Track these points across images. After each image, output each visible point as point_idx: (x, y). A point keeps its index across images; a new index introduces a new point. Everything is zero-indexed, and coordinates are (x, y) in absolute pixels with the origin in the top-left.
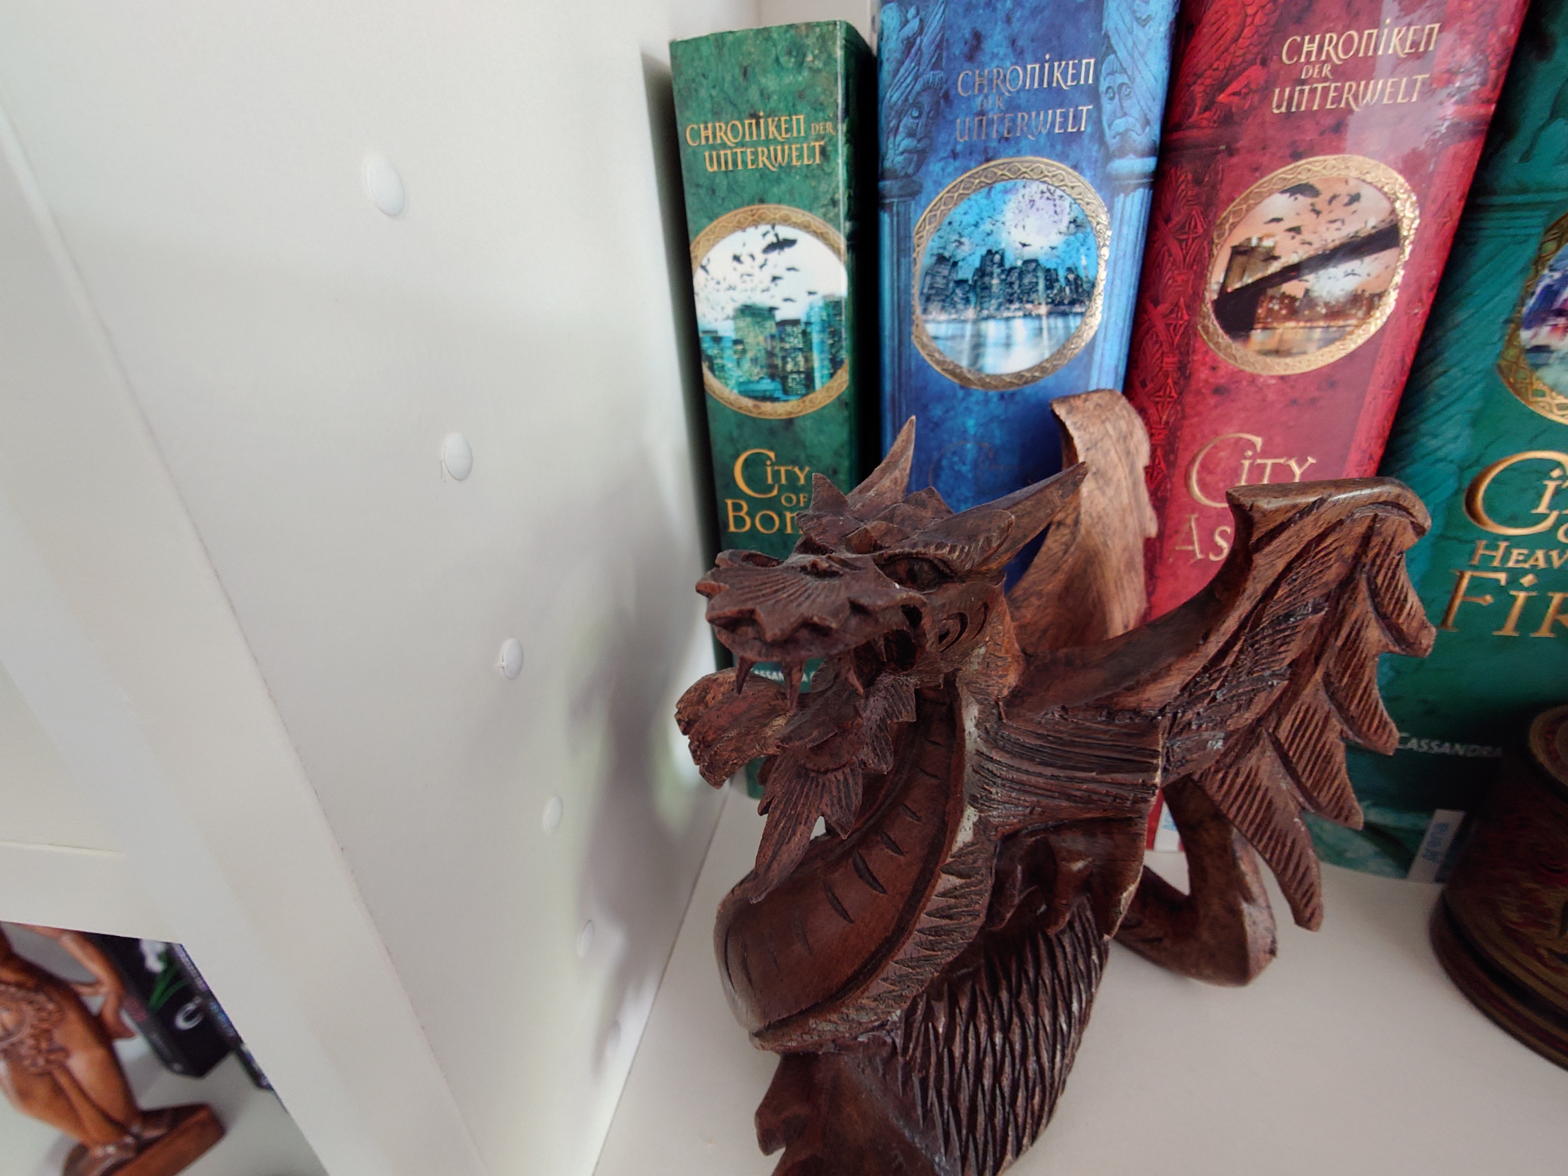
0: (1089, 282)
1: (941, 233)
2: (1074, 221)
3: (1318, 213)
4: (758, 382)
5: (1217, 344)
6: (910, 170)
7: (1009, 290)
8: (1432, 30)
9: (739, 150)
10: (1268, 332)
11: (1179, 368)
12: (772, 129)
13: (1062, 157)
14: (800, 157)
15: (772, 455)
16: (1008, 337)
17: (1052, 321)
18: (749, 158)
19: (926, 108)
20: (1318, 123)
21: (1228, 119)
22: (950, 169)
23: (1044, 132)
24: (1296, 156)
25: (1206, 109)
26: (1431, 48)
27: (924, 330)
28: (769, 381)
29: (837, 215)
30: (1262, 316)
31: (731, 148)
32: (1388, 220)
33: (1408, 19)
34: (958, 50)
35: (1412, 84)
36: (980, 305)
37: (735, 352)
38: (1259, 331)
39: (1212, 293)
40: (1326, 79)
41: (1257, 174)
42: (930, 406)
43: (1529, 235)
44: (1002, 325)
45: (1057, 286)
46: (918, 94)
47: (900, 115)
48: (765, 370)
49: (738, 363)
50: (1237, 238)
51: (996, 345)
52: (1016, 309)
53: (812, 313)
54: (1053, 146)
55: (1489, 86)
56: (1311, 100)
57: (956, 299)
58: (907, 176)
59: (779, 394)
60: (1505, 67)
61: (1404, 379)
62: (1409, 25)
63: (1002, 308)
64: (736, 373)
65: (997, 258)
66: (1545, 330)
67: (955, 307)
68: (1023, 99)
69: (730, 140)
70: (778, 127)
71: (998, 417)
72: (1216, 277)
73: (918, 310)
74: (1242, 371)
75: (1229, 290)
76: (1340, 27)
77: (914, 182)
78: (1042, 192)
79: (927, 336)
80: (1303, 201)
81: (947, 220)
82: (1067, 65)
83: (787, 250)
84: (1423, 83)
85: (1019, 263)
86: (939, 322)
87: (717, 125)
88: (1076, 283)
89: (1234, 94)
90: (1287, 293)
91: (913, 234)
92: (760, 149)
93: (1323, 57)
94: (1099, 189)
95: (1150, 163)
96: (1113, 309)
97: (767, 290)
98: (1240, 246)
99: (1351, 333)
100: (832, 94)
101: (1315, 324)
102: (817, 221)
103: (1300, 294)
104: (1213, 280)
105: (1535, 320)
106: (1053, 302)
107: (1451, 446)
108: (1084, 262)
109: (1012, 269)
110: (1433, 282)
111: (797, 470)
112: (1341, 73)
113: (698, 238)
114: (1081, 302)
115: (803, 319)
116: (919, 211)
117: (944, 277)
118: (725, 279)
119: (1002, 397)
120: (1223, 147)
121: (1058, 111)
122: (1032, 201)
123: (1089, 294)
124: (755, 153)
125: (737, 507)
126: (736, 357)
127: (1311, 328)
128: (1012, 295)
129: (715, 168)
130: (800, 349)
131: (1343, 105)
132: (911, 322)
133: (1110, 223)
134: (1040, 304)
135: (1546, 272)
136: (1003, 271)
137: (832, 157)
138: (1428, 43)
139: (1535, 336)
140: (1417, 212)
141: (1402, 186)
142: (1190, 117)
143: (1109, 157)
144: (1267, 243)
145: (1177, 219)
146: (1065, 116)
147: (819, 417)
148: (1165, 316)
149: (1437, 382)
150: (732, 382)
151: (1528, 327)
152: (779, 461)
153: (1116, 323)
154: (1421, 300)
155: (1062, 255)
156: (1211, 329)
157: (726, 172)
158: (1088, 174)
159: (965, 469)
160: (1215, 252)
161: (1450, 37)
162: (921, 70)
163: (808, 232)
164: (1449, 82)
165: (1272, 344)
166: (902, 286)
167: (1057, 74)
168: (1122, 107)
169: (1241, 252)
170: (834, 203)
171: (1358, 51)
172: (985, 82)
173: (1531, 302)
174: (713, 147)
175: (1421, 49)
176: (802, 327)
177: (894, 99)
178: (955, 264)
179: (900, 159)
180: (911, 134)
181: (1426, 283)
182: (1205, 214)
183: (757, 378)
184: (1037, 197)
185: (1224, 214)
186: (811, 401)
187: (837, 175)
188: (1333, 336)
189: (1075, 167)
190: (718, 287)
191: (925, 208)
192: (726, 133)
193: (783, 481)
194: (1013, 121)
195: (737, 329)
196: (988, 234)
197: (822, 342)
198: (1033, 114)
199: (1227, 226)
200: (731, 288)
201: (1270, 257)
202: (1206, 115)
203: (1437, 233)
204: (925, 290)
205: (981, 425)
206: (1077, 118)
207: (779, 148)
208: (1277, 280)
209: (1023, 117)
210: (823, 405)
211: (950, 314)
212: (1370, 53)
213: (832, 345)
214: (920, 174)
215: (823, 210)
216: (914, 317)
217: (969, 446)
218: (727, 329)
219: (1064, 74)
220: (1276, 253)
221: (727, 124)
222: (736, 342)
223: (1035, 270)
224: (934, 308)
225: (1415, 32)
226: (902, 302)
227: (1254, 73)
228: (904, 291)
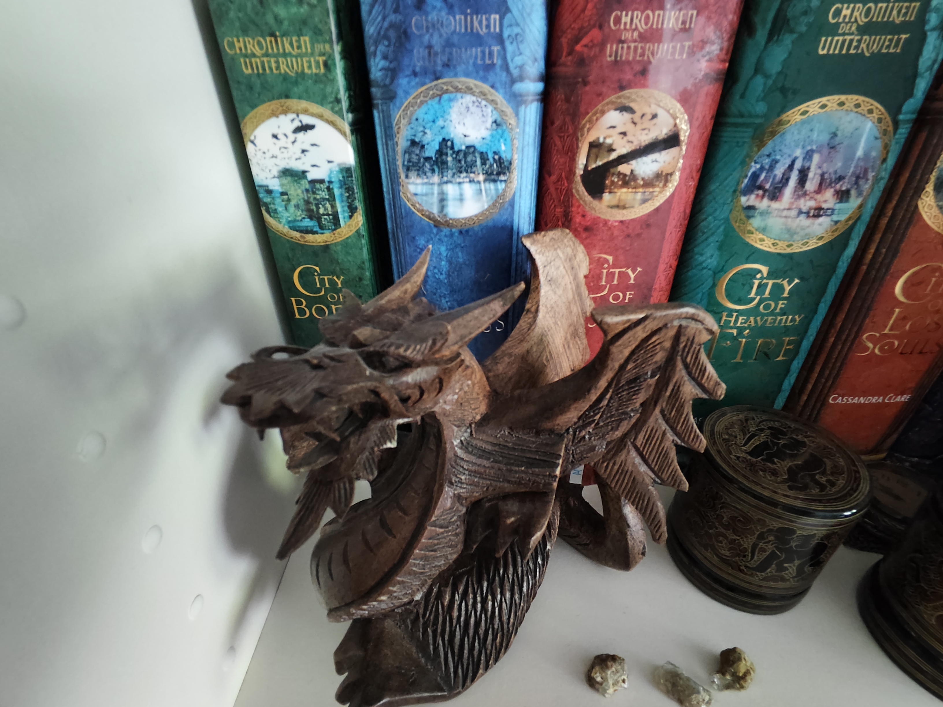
0: (507, 161)
1: (412, 125)
2: (495, 122)
3: (635, 123)
4: (301, 220)
5: (584, 201)
6: (388, 81)
7: (459, 165)
8: (692, 15)
9: (265, 59)
10: (612, 194)
11: (565, 216)
12: (287, 46)
13: (484, 80)
14: (310, 67)
15: (317, 268)
16: (461, 195)
17: (487, 184)
18: (274, 65)
19: (393, 40)
20: (632, 68)
21: (582, 62)
22: (413, 83)
23: (471, 62)
24: (622, 88)
25: (569, 54)
26: (692, 26)
27: (407, 189)
28: (309, 220)
29: (341, 109)
30: (609, 184)
31: (259, 57)
32: (673, 130)
33: (679, 7)
35: (683, 47)
36: (442, 173)
37: (283, 201)
38: (607, 194)
39: (579, 170)
40: (635, 41)
41: (600, 98)
42: (417, 238)
43: (744, 142)
44: (456, 187)
45: (488, 163)
46: (387, 29)
47: (376, 43)
48: (305, 213)
49: (286, 209)
50: (591, 137)
51: (454, 199)
52: (464, 178)
53: (332, 175)
54: (477, 72)
55: (724, 52)
56: (628, 53)
57: (426, 170)
58: (385, 86)
59: (316, 229)
60: (732, 40)
61: (686, 222)
62: (680, 10)
63: (456, 176)
64: (286, 214)
65: (449, 143)
66: (753, 197)
67: (425, 175)
68: (455, 39)
69: (258, 51)
70: (291, 44)
71: (460, 244)
72: (581, 161)
73: (403, 176)
74: (599, 218)
75: (589, 169)
76: (642, 7)
77: (391, 90)
78: (474, 102)
79: (410, 193)
80: (627, 116)
81: (414, 118)
82: (482, 18)
83: (309, 132)
84: (689, 47)
85: (463, 148)
86: (417, 184)
87: (246, 39)
88: (500, 161)
89: (585, 46)
90: (621, 172)
91: (394, 125)
92: (280, 60)
93: (634, 27)
94: (509, 101)
95: (540, 86)
96: (524, 179)
97: (299, 159)
98: (594, 142)
99: (657, 196)
100: (327, 23)
101: (637, 190)
102: (327, 113)
103: (628, 173)
104: (580, 162)
105: (747, 191)
106: (487, 173)
107: (709, 261)
108: (503, 148)
109: (459, 151)
110: (699, 167)
111: (335, 278)
112: (644, 38)
113: (245, 121)
114: (504, 174)
115: (327, 179)
116: (396, 110)
117: (417, 155)
118: (268, 151)
119: (461, 232)
120: (580, 80)
121: (479, 49)
122: (468, 108)
123: (508, 169)
124: (277, 62)
125: (299, 303)
126: (284, 203)
127: (636, 192)
128: (461, 167)
129: (250, 71)
130: (328, 200)
131: (646, 58)
132: (399, 184)
133: (518, 124)
134: (479, 174)
135: (753, 164)
136: (454, 152)
137: (332, 67)
138: (691, 23)
139: (748, 200)
140: (689, 126)
141: (679, 110)
142: (560, 58)
143: (513, 81)
144: (609, 141)
145: (557, 123)
146: (483, 52)
147: (346, 244)
148: (554, 183)
149: (702, 224)
150: (284, 221)
151: (745, 195)
152: (323, 272)
153: (526, 187)
154: (692, 178)
155: (490, 143)
156: (581, 193)
157: (258, 74)
158: (501, 91)
159: (442, 277)
160: (580, 145)
161: (702, 20)
162: (386, 13)
163: (323, 120)
164: (702, 48)
165: (614, 202)
166: (391, 160)
167: (476, 23)
168: (519, 49)
169: (595, 146)
170: (338, 101)
171: (652, 24)
172: (430, 25)
173: (746, 181)
174: (246, 56)
175: (687, 26)
176: (327, 184)
177: (371, 30)
178: (423, 146)
179: (379, 74)
180: (385, 57)
181: (695, 168)
182: (573, 121)
183: (300, 218)
184: (470, 105)
185: (584, 122)
186: (339, 234)
187: (337, 81)
188: (647, 197)
189: (493, 87)
190: (264, 155)
191: (399, 109)
192: (254, 46)
193: (327, 286)
194: (451, 54)
195: (282, 185)
196: (442, 128)
197: (341, 195)
198: (463, 50)
199: (586, 129)
200: (273, 157)
201: (611, 150)
202: (570, 58)
203: (700, 138)
204: (406, 163)
205: (450, 250)
206: (491, 54)
207: (294, 59)
208: (615, 163)
209: (456, 51)
210: (347, 236)
211: (423, 179)
212: (660, 26)
213: (348, 197)
214: (394, 85)
215: (331, 105)
216: (401, 180)
217: (443, 263)
218: (275, 185)
219: (480, 23)
220: (614, 147)
221: (253, 39)
222: (283, 194)
223: (474, 152)
224: (413, 175)
225: (684, 15)
226: (392, 170)
227: (595, 33)
228: (392, 163)
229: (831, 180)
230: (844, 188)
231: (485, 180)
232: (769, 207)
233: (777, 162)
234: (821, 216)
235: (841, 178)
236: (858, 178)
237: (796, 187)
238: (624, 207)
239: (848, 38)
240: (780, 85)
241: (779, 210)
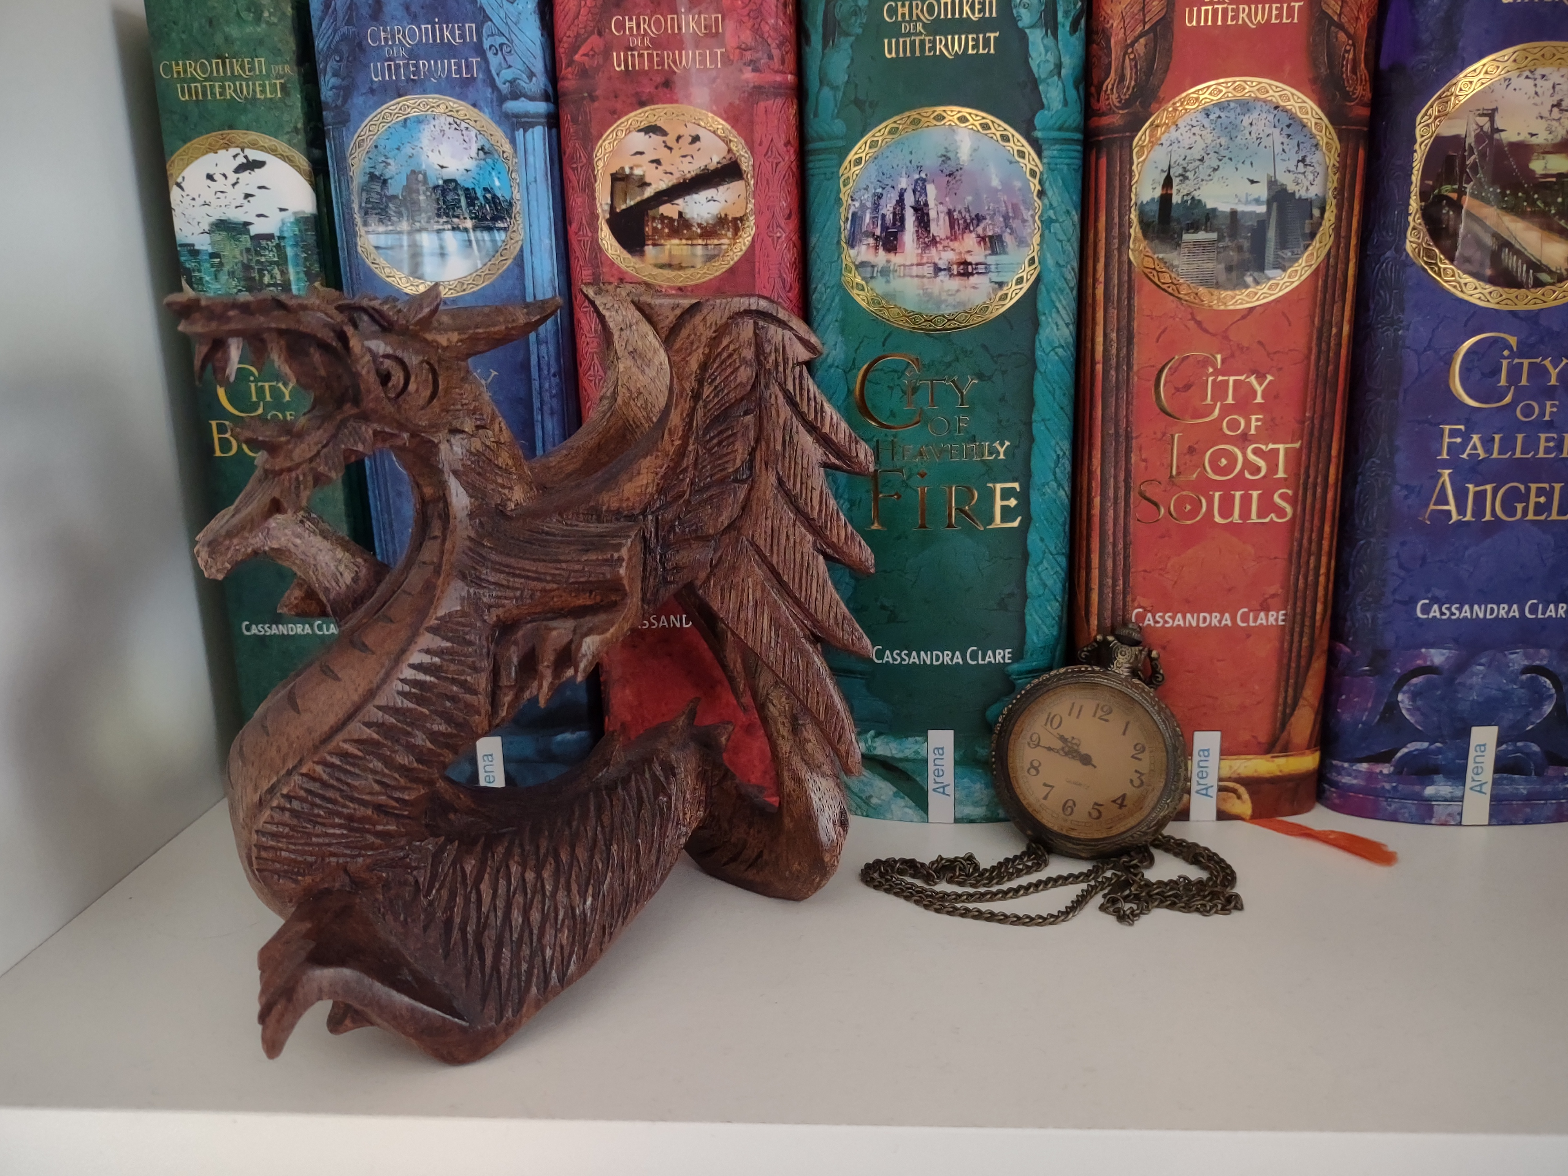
0: (505, 201)
1: (370, 155)
2: (482, 149)
3: (670, 149)
5: (619, 258)
6: (339, 103)
7: (435, 206)
8: (717, 19)
9: (208, 84)
10: (658, 248)
11: (595, 280)
12: (237, 68)
13: (462, 97)
14: (263, 91)
16: (442, 247)
17: (479, 234)
18: (217, 90)
19: (346, 55)
20: (651, 80)
21: (585, 74)
22: (370, 102)
23: (443, 76)
24: (642, 104)
25: (569, 65)
26: (721, 30)
27: (366, 241)
30: (650, 234)
31: (200, 82)
32: (728, 157)
33: (697, 9)
34: (365, 11)
35: (714, 55)
36: (412, 219)
37: (212, 265)
39: (603, 213)
40: (648, 48)
41: (614, 117)
43: (832, 173)
45: (477, 203)
46: (337, 42)
47: (326, 59)
48: (243, 283)
49: (216, 276)
50: (612, 167)
51: (432, 254)
52: (444, 223)
53: (285, 228)
54: (454, 88)
55: (776, 60)
56: (641, 63)
57: (391, 213)
58: (337, 107)
62: (700, 14)
63: (432, 222)
65: (420, 177)
66: (864, 248)
67: (390, 220)
68: (421, 50)
72: (604, 198)
73: (360, 223)
75: (618, 210)
76: (649, 11)
77: (343, 112)
78: (449, 125)
79: (369, 246)
80: (656, 139)
81: (372, 145)
82: (453, 27)
83: (257, 171)
84: (722, 55)
85: (441, 182)
87: (187, 62)
88: (495, 203)
89: (584, 55)
90: (666, 215)
91: (348, 156)
93: (642, 32)
94: (499, 123)
95: (544, 106)
96: (532, 227)
98: (617, 173)
99: (727, 251)
100: (286, 44)
101: (695, 242)
103: (676, 216)
104: (602, 202)
105: (853, 241)
106: (476, 217)
108: (497, 183)
109: (436, 187)
112: (656, 44)
114: (502, 219)
115: (277, 234)
116: (350, 136)
117: (378, 193)
120: (586, 95)
121: (452, 61)
122: (443, 132)
123: (509, 212)
124: (222, 87)
125: (222, 429)
126: (213, 269)
127: (692, 245)
128: (439, 210)
129: (187, 98)
130: (276, 263)
131: (667, 68)
132: (355, 234)
133: (515, 152)
134: (465, 219)
136: (427, 189)
137: (290, 93)
138: (717, 27)
139: (859, 253)
140: (750, 152)
141: (730, 132)
143: (502, 99)
144: (638, 172)
145: (568, 151)
146: (459, 65)
148: (576, 234)
151: (852, 246)
153: (540, 239)
154: (779, 226)
155: (477, 177)
156: (610, 245)
158: (487, 111)
160: (598, 178)
161: (731, 23)
162: (338, 25)
163: (275, 155)
164: (742, 56)
165: (664, 259)
166: (345, 201)
167: (446, 33)
168: (506, 61)
169: (619, 179)
170: (295, 130)
171: (666, 28)
172: (389, 36)
173: (848, 226)
174: (184, 81)
175: (713, 31)
176: (276, 241)
177: (321, 46)
178: (385, 182)
179: (330, 93)
180: (336, 74)
182: (585, 146)
183: (235, 290)
184: (446, 127)
185: (598, 147)
187: (295, 108)
188: (712, 253)
189: (474, 105)
191: (354, 134)
192: (195, 69)
194: (416, 66)
195: (213, 243)
196: (411, 157)
197: (296, 256)
201: (643, 183)
202: (570, 70)
204: (363, 205)
206: (469, 67)
207: (244, 83)
208: (653, 203)
209: (424, 64)
211: (387, 226)
212: (676, 31)
213: (304, 259)
214: (347, 106)
216: (357, 229)
218: (204, 243)
219: (452, 33)
220: (648, 180)
221: (196, 62)
222: (213, 256)
223: (455, 189)
224: (373, 220)
225: (705, 19)
226: (347, 217)
227: (595, 39)
228: (347, 206)
229: (965, 221)
230: (990, 233)
231: (475, 228)
232: (888, 261)
233: (880, 197)
234: (972, 274)
235: (979, 219)
236: (1006, 218)
237: (917, 231)
238: (680, 267)
239: (917, 39)
240: (853, 98)
241: (904, 266)
